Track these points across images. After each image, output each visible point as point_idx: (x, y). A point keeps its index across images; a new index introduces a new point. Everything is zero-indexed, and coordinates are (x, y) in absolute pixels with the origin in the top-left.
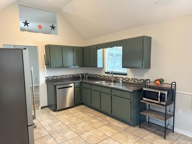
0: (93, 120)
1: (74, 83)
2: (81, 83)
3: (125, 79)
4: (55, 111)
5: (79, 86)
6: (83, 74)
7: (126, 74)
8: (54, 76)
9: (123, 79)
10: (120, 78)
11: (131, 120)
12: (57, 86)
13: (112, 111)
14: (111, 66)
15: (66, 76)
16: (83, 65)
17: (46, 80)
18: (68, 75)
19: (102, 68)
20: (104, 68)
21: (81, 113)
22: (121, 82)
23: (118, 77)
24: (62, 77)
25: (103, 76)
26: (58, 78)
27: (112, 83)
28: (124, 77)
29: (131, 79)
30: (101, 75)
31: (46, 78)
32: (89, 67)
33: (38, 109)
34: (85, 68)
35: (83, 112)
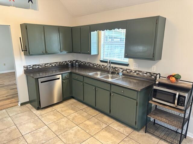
0: (88, 122)
1: (62, 74)
2: (71, 73)
3: (126, 70)
4: (38, 109)
5: (68, 78)
6: (72, 62)
7: (127, 65)
8: (36, 65)
9: (123, 71)
10: (120, 68)
11: (136, 124)
12: (39, 79)
13: (110, 110)
14: (108, 53)
15: (50, 64)
16: (73, 50)
17: (24, 70)
18: (54, 63)
19: (96, 56)
20: (99, 55)
21: (72, 111)
22: (121, 74)
23: (117, 68)
24: (46, 66)
25: (98, 64)
26: (40, 67)
27: (109, 75)
28: (125, 67)
29: (134, 70)
30: (95, 64)
31: (24, 67)
32: (79, 53)
33: (16, 105)
34: (75, 54)
35: (74, 110)
